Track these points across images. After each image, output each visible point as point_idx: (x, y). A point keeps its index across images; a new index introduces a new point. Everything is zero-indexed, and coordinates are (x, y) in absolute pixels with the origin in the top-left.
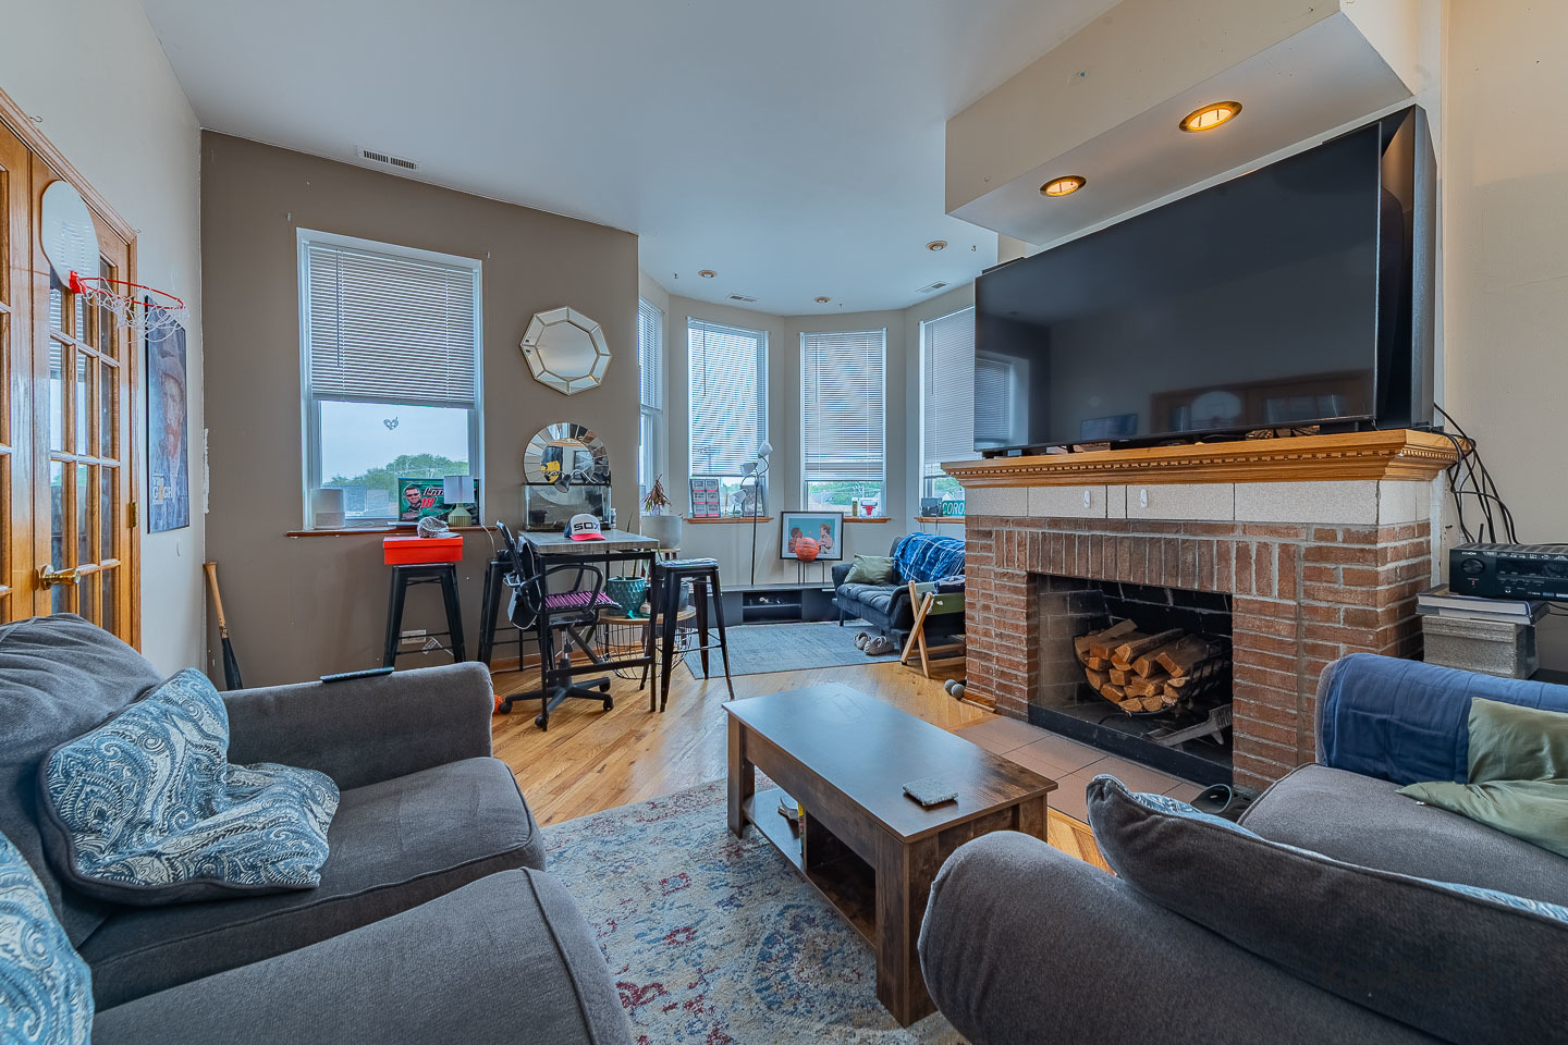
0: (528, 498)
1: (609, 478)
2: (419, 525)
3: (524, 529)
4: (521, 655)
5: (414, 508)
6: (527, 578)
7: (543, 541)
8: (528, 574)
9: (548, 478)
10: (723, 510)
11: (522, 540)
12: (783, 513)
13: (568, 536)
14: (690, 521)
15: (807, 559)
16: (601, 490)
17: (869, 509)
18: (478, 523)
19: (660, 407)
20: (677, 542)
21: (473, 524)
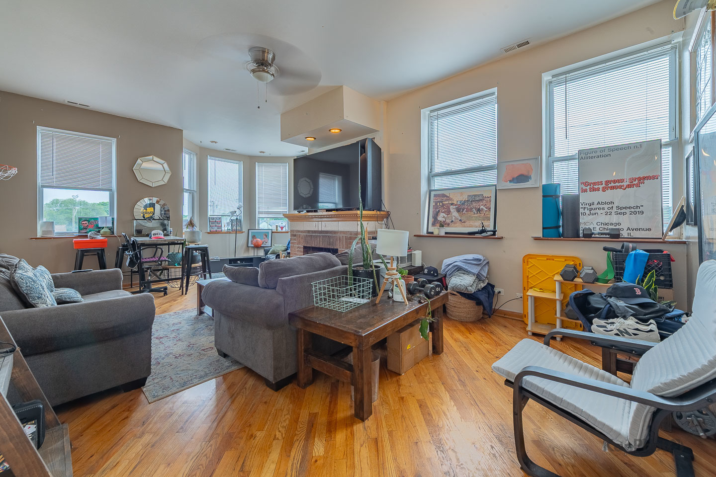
0: (135, 225)
1: (169, 217)
2: (89, 234)
3: (133, 236)
4: (132, 282)
5: (85, 228)
6: (134, 251)
7: (140, 239)
8: (134, 250)
9: (144, 218)
10: (223, 229)
11: (132, 239)
12: (249, 230)
13: (150, 238)
14: (208, 233)
15: (257, 247)
16: (166, 222)
17: (282, 228)
18: (113, 234)
19: (195, 189)
20: (200, 240)
21: (111, 234)
